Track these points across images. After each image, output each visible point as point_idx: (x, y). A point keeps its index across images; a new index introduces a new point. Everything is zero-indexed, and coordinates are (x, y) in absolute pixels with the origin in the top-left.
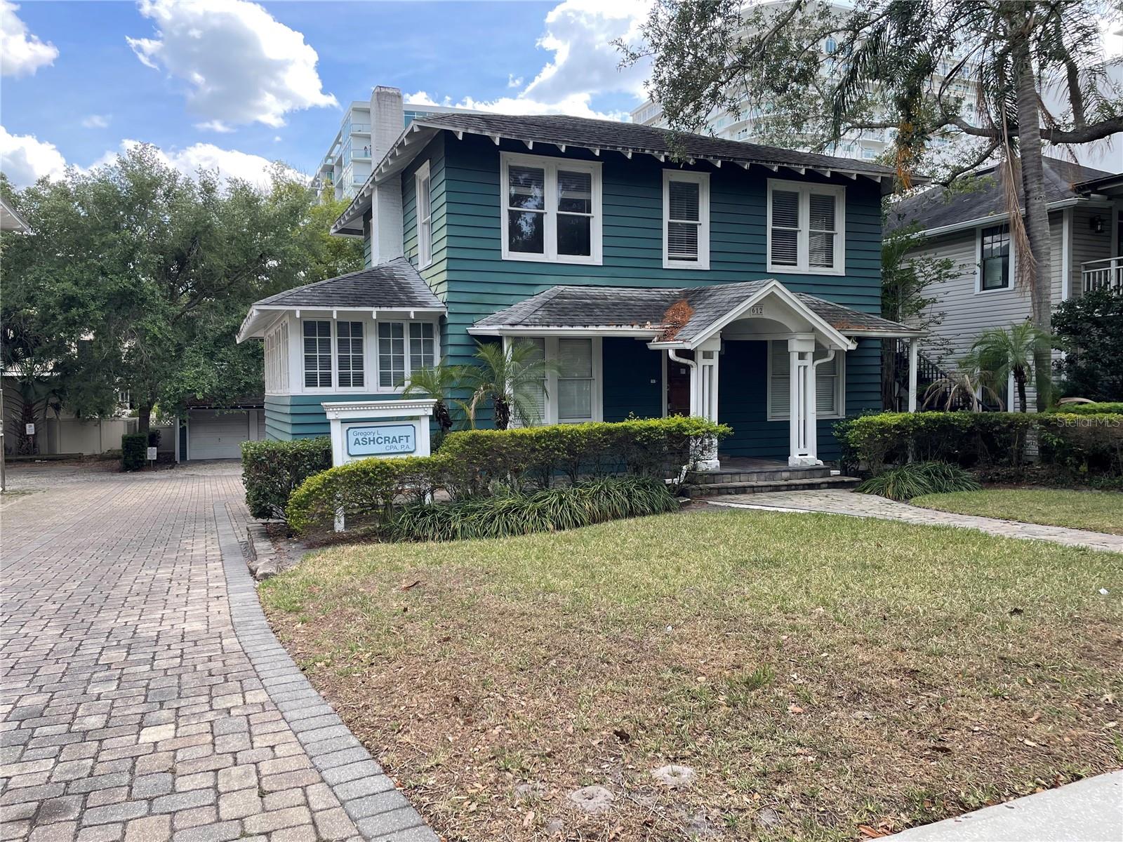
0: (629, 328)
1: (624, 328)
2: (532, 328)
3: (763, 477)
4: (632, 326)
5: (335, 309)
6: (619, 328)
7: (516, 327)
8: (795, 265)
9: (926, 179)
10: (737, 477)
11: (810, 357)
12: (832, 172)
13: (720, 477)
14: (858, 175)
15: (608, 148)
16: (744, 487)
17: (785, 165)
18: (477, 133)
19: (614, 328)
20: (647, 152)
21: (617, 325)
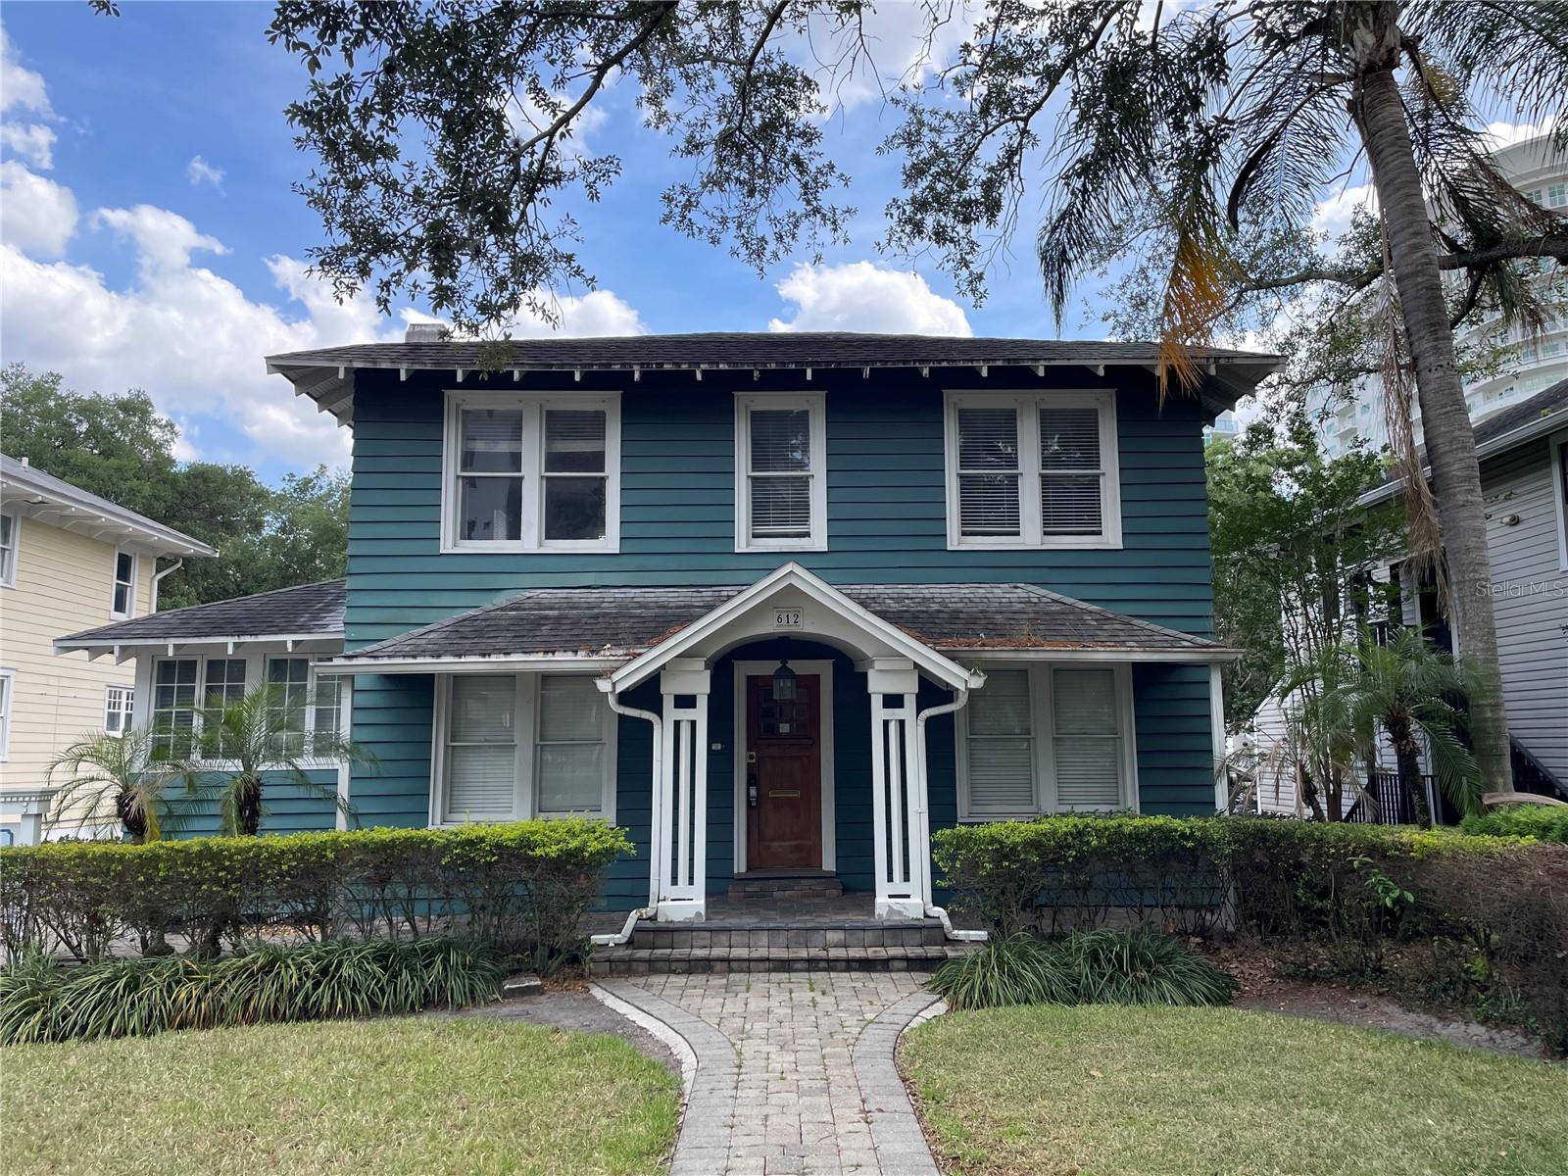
0: (569, 656)
1: (559, 656)
2: (386, 661)
3: (782, 938)
4: (575, 652)
5: (171, 642)
6: (550, 657)
7: (355, 662)
8: (1017, 534)
9: (1274, 361)
10: (724, 938)
11: (910, 702)
12: (1046, 367)
13: (684, 936)
14: (1106, 367)
15: (595, 368)
16: (708, 960)
17: (945, 364)
18: (369, 365)
19: (540, 657)
20: (667, 367)
21: (546, 652)
